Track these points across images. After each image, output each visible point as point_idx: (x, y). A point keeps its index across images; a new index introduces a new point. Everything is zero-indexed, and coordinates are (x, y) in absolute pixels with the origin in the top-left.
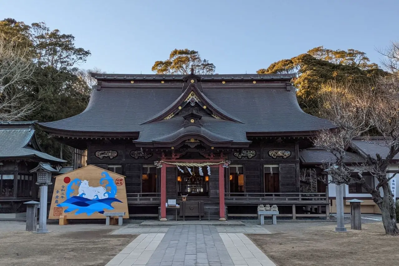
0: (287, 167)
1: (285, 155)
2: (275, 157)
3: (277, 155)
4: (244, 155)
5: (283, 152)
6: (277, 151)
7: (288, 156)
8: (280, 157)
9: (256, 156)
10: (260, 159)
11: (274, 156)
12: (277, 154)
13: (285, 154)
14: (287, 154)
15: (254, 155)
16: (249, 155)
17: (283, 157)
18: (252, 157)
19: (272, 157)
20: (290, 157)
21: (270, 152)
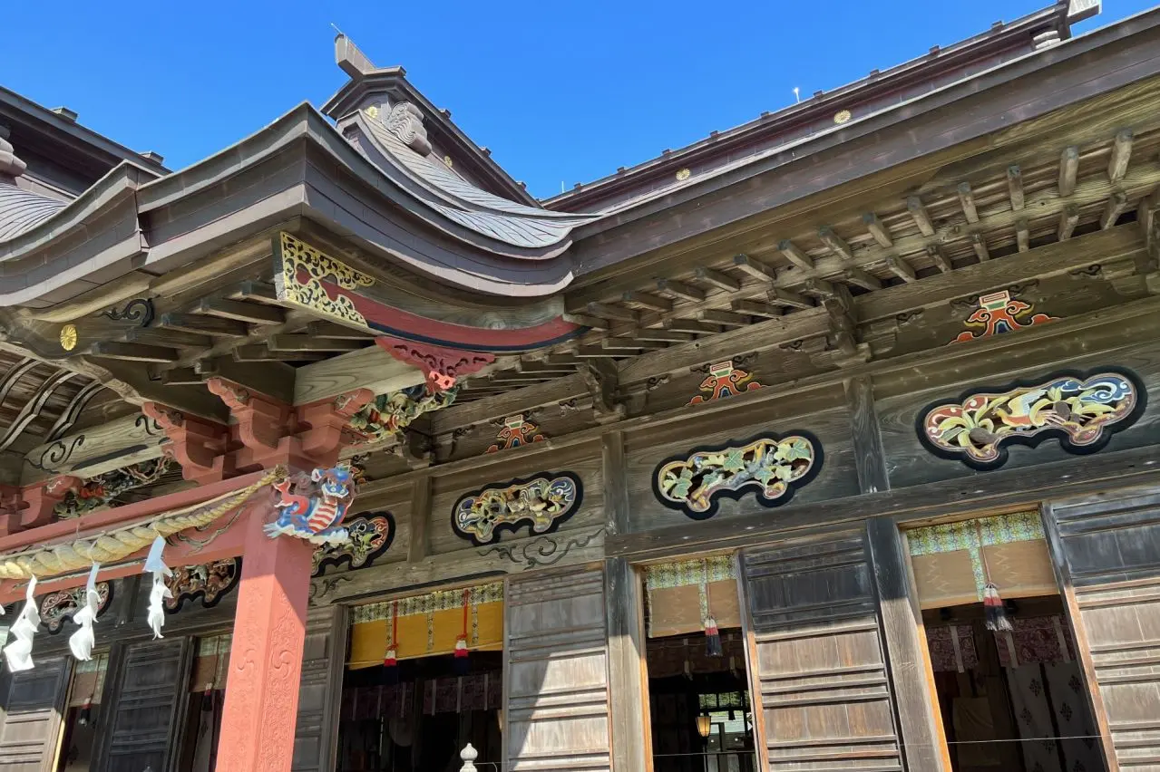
0: (1139, 515)
1: (1087, 419)
2: (989, 453)
3: (1003, 432)
4: (730, 484)
5: (1056, 393)
6: (1002, 398)
7: (1112, 419)
8: (1031, 442)
9: (823, 479)
10: (858, 492)
11: (980, 446)
12: (998, 421)
13: (1078, 410)
14: (1097, 407)
15: (802, 471)
16: (764, 476)
17: (1061, 435)
18: (793, 486)
19: (962, 457)
20: (1140, 423)
21: (934, 416)
